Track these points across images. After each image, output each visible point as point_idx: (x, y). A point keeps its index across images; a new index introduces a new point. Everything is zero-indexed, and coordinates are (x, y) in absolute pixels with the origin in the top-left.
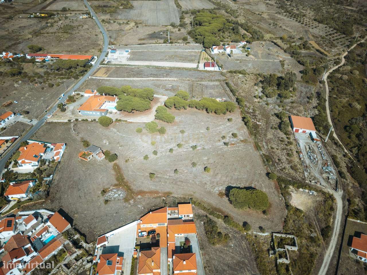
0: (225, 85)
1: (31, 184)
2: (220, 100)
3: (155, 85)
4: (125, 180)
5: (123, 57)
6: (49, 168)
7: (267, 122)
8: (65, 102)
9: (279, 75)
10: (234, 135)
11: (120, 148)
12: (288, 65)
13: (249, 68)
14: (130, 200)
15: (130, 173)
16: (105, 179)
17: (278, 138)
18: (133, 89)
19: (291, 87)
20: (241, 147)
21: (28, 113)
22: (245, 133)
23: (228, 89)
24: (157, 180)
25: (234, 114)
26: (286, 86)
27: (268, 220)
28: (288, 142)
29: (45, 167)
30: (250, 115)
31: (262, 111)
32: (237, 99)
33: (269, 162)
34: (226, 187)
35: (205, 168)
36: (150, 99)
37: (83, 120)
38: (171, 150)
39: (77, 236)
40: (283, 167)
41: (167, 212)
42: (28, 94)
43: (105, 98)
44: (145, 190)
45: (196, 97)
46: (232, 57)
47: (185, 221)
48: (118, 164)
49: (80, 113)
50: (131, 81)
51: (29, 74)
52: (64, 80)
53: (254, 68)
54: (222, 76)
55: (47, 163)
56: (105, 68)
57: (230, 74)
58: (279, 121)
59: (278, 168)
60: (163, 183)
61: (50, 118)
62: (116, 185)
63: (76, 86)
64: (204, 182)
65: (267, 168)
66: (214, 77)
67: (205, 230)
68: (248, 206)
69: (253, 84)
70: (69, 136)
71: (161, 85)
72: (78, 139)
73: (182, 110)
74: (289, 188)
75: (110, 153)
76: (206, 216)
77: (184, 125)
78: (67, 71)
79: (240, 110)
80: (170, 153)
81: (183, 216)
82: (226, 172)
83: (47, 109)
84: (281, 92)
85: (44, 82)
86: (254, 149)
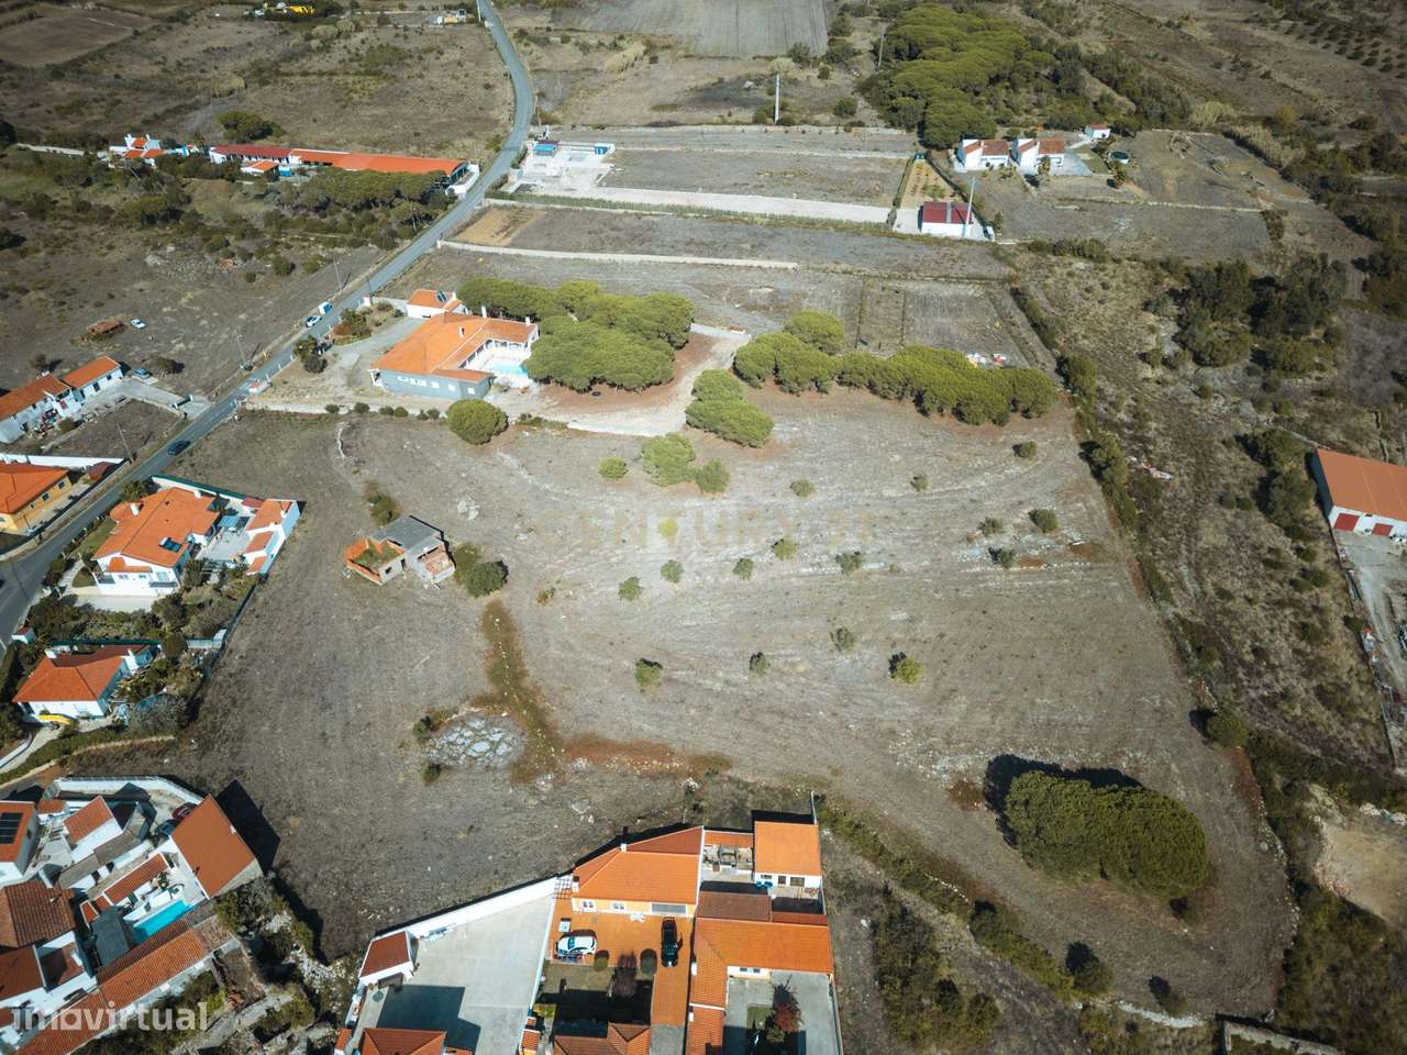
0: (1009, 301)
1: (131, 662)
2: (983, 360)
3: (700, 287)
4: (526, 683)
5: (584, 172)
6: (217, 599)
7: (1198, 470)
8: (326, 333)
9: (1259, 270)
10: (1041, 521)
11: (522, 537)
12: (1301, 234)
13: (1121, 233)
14: (537, 773)
15: (554, 651)
16: (444, 667)
17: (1255, 547)
18: (607, 296)
19: (1318, 324)
20: (1072, 578)
21: (176, 368)
22: (1091, 512)
23: (1020, 318)
24: (669, 692)
25: (1045, 424)
26: (1295, 319)
27: (1200, 948)
28: (1304, 573)
29: (205, 593)
30: (1121, 434)
31: (1176, 422)
32: (1062, 362)
33: (1211, 658)
34: (992, 758)
35: (895, 662)
36: (673, 338)
37: (388, 411)
38: (743, 566)
39: (280, 921)
40: (1278, 689)
41: (698, 853)
42: (189, 295)
43: (491, 327)
44: (611, 735)
45: (874, 344)
46: (1044, 189)
47: (784, 906)
48: (505, 605)
49: (379, 384)
50: (601, 266)
51: (209, 219)
52: (340, 250)
53: (1143, 237)
54: (996, 264)
55: (214, 579)
56: (506, 213)
57: (1032, 255)
58: (1256, 470)
59: (1253, 694)
60: (693, 711)
61: (258, 395)
62: (483, 701)
63: (379, 276)
64: (884, 726)
65: (1196, 686)
66: (960, 263)
67: (876, 960)
68: (1097, 866)
69: (1136, 302)
70: (322, 474)
71: (725, 286)
72: (354, 486)
73: (809, 396)
74: (1309, 796)
75: (478, 557)
76: (886, 892)
77: (810, 460)
78: (354, 215)
79: (1071, 412)
80: (736, 578)
81: (774, 880)
82: (995, 687)
83: (256, 358)
84: (1269, 342)
85: (262, 253)
86: (1133, 591)
